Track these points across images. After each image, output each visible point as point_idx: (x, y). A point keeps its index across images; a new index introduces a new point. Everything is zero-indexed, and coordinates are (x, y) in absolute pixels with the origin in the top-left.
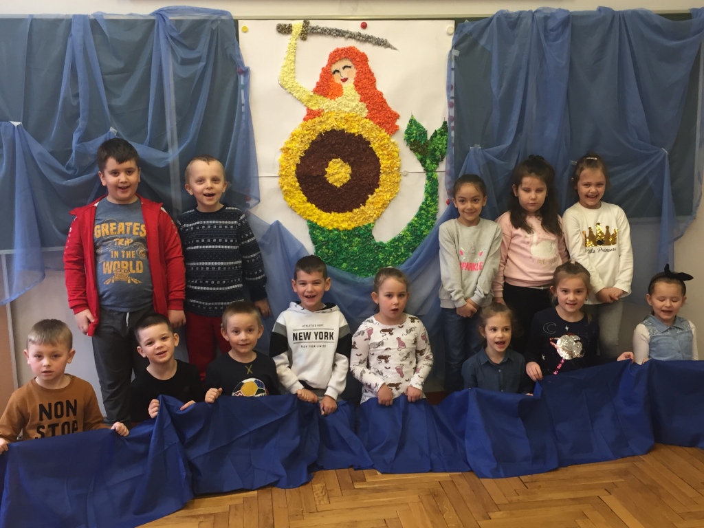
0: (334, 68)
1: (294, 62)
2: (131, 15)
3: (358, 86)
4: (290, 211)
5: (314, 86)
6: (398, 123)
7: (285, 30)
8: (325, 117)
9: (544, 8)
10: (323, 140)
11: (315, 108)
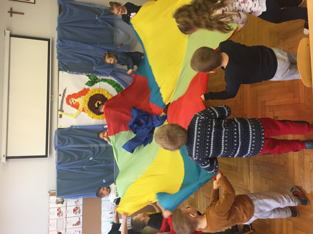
0: (71, 104)
1: (69, 114)
2: (56, 155)
3: (76, 98)
5: (76, 109)
6: (86, 88)
7: (61, 116)
8: (84, 107)
9: (57, 46)
10: (90, 108)
11: (82, 109)
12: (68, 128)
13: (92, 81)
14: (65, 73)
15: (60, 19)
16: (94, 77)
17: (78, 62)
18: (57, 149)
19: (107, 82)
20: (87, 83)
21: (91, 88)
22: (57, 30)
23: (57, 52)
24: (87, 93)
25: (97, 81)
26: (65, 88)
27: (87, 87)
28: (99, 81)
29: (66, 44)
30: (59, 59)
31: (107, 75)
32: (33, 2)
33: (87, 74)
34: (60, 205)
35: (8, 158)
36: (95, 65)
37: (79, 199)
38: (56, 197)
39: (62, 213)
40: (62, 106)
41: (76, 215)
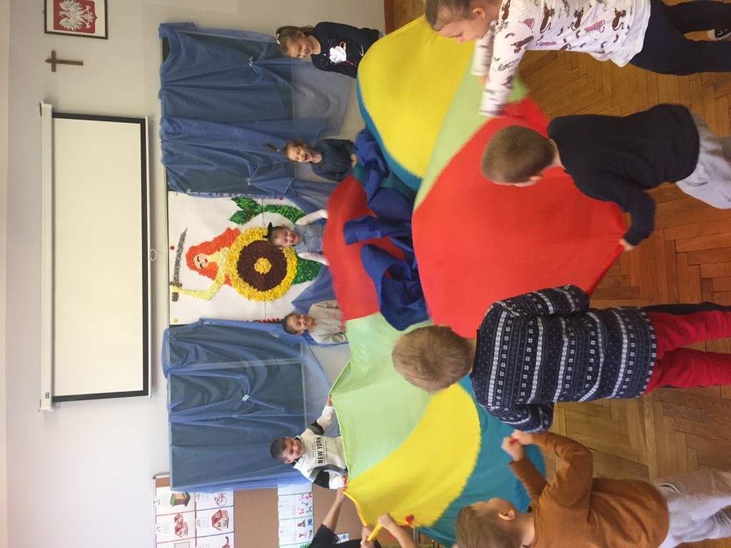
0: (199, 267)
1: (195, 291)
2: (167, 388)
3: (210, 252)
4: (285, 295)
5: (210, 279)
6: (233, 228)
7: (176, 297)
9: (160, 133)
10: (243, 275)
11: (224, 279)
12: (192, 325)
13: (246, 211)
14: (182, 195)
15: (165, 72)
16: (250, 202)
17: (212, 168)
18: (169, 376)
19: (279, 212)
20: (235, 216)
21: (244, 228)
22: (161, 96)
23: (162, 148)
24: (234, 239)
25: (256, 210)
26: (182, 232)
27: (233, 226)
28: (262, 212)
29: (181, 128)
30: (167, 164)
31: (279, 196)
32: (104, 35)
33: (234, 196)
34: (180, 508)
35: (56, 400)
36: (250, 172)
37: (224, 492)
38: (171, 490)
39: (186, 526)
40: (177, 273)
41: (219, 532)
